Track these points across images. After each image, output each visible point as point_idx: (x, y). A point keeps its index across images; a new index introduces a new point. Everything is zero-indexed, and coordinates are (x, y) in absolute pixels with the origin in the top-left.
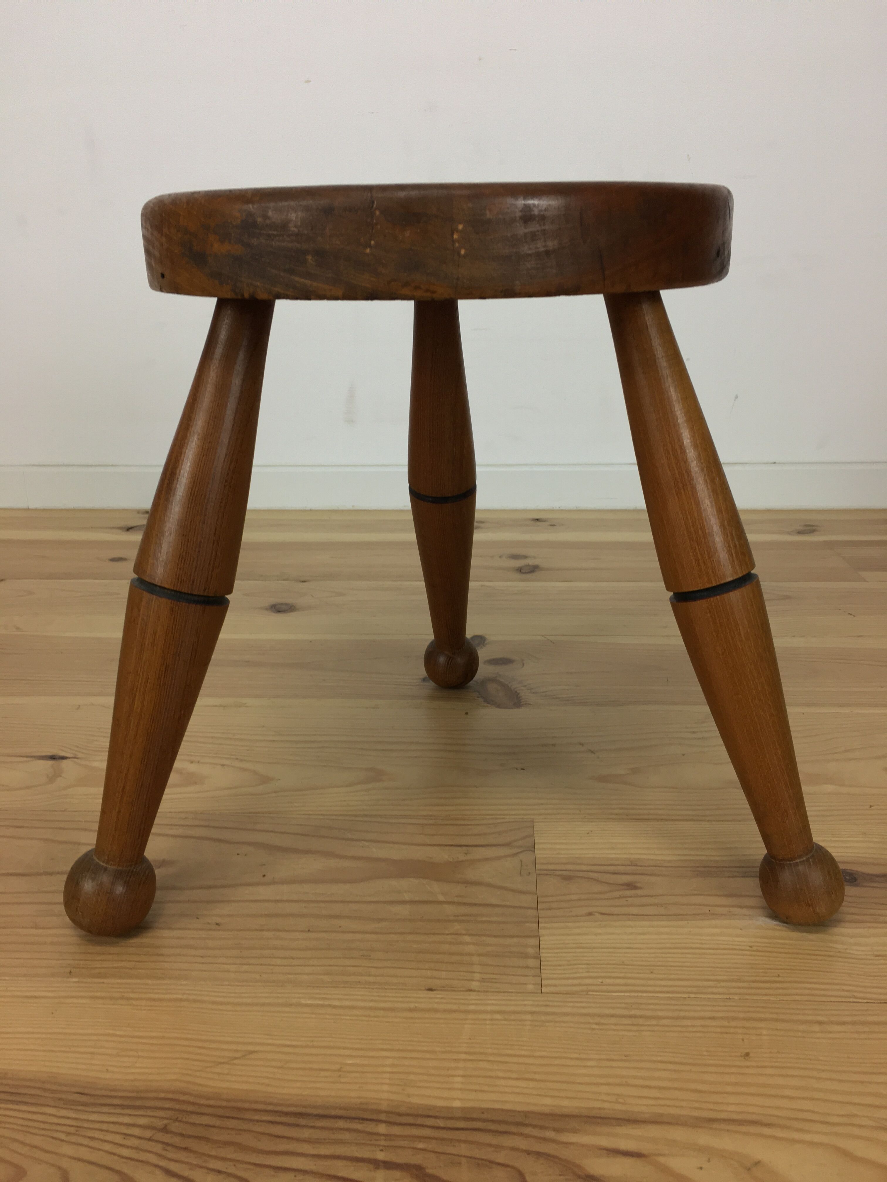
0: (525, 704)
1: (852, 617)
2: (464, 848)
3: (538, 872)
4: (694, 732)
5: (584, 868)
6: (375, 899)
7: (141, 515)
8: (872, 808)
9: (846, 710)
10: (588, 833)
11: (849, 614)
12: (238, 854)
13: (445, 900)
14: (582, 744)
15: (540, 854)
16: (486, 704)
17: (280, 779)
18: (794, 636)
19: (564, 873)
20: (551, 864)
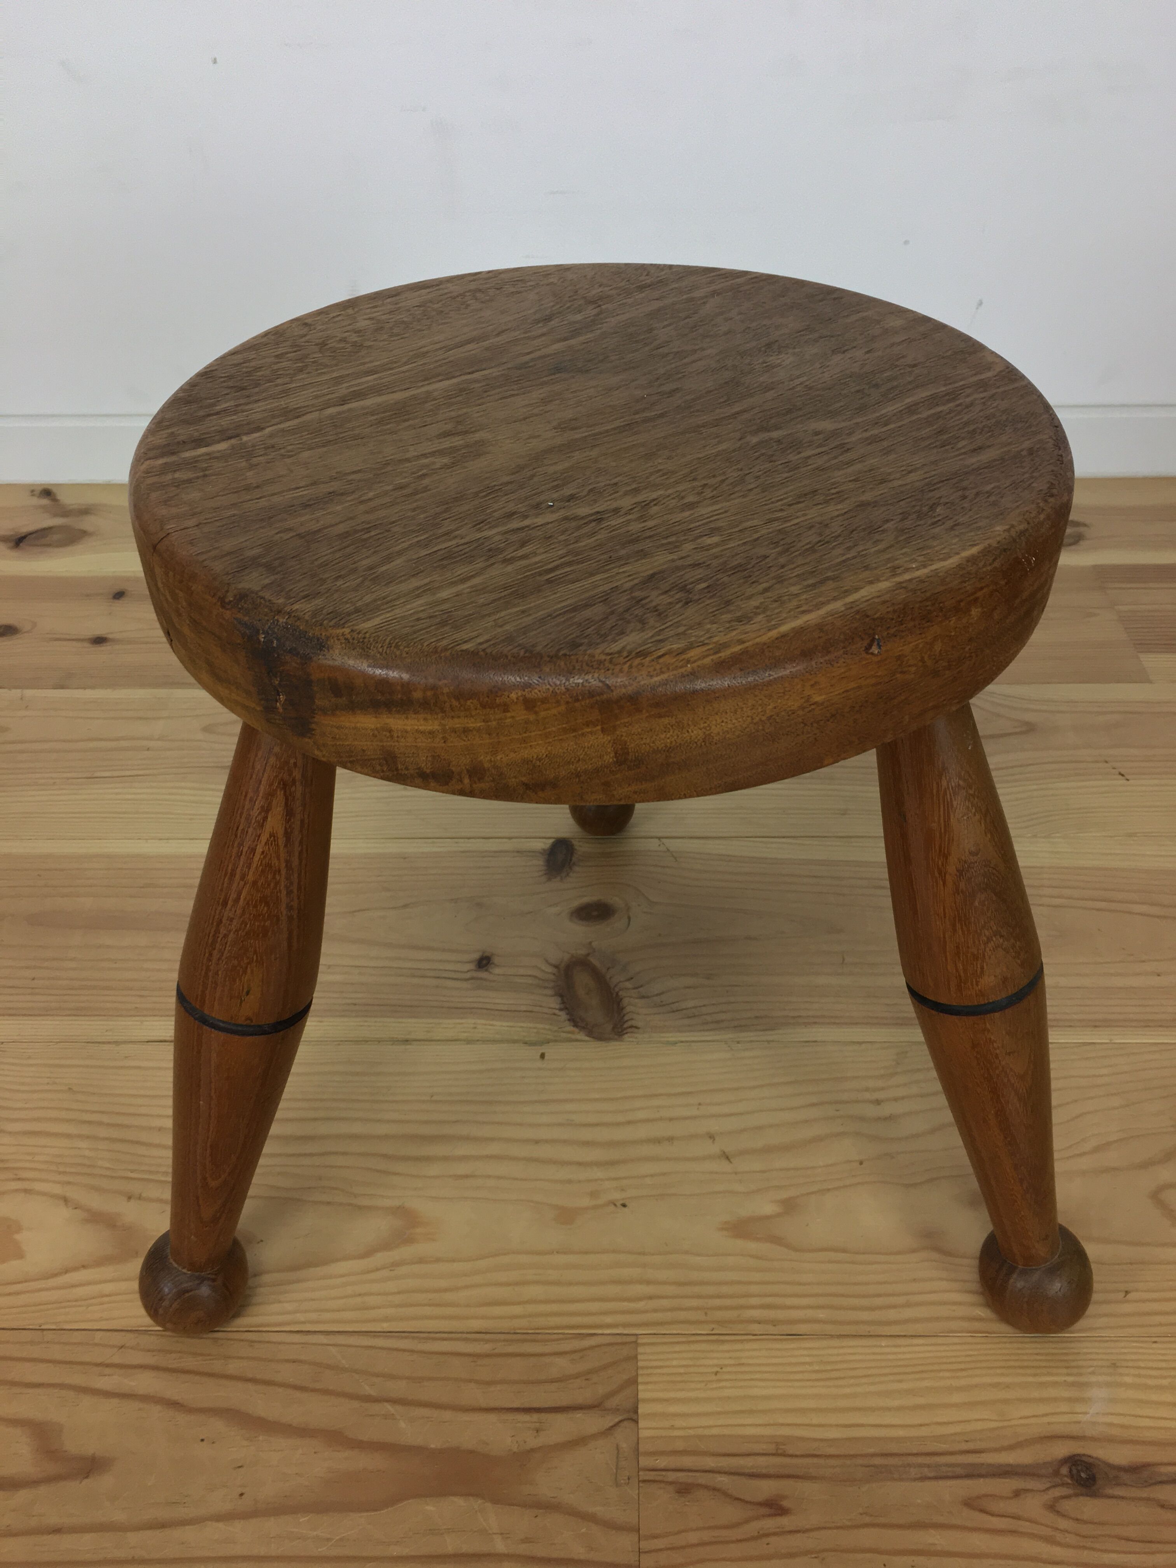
0: (631, 1027)
1: (1123, 782)
2: (535, 1417)
3: (643, 1475)
4: (878, 1102)
5: (711, 1462)
6: (405, 1552)
7: (36, 501)
8: (1129, 1296)
9: (1101, 1037)
10: (716, 1373)
11: (1121, 774)
12: (202, 1440)
13: (506, 1552)
14: (711, 1137)
15: (647, 1428)
16: (572, 1029)
17: (262, 1241)
18: (1035, 836)
19: (681, 1476)
20: (662, 1453)
